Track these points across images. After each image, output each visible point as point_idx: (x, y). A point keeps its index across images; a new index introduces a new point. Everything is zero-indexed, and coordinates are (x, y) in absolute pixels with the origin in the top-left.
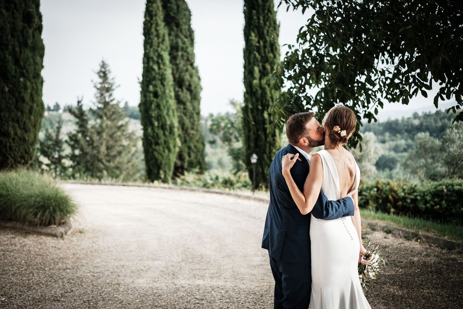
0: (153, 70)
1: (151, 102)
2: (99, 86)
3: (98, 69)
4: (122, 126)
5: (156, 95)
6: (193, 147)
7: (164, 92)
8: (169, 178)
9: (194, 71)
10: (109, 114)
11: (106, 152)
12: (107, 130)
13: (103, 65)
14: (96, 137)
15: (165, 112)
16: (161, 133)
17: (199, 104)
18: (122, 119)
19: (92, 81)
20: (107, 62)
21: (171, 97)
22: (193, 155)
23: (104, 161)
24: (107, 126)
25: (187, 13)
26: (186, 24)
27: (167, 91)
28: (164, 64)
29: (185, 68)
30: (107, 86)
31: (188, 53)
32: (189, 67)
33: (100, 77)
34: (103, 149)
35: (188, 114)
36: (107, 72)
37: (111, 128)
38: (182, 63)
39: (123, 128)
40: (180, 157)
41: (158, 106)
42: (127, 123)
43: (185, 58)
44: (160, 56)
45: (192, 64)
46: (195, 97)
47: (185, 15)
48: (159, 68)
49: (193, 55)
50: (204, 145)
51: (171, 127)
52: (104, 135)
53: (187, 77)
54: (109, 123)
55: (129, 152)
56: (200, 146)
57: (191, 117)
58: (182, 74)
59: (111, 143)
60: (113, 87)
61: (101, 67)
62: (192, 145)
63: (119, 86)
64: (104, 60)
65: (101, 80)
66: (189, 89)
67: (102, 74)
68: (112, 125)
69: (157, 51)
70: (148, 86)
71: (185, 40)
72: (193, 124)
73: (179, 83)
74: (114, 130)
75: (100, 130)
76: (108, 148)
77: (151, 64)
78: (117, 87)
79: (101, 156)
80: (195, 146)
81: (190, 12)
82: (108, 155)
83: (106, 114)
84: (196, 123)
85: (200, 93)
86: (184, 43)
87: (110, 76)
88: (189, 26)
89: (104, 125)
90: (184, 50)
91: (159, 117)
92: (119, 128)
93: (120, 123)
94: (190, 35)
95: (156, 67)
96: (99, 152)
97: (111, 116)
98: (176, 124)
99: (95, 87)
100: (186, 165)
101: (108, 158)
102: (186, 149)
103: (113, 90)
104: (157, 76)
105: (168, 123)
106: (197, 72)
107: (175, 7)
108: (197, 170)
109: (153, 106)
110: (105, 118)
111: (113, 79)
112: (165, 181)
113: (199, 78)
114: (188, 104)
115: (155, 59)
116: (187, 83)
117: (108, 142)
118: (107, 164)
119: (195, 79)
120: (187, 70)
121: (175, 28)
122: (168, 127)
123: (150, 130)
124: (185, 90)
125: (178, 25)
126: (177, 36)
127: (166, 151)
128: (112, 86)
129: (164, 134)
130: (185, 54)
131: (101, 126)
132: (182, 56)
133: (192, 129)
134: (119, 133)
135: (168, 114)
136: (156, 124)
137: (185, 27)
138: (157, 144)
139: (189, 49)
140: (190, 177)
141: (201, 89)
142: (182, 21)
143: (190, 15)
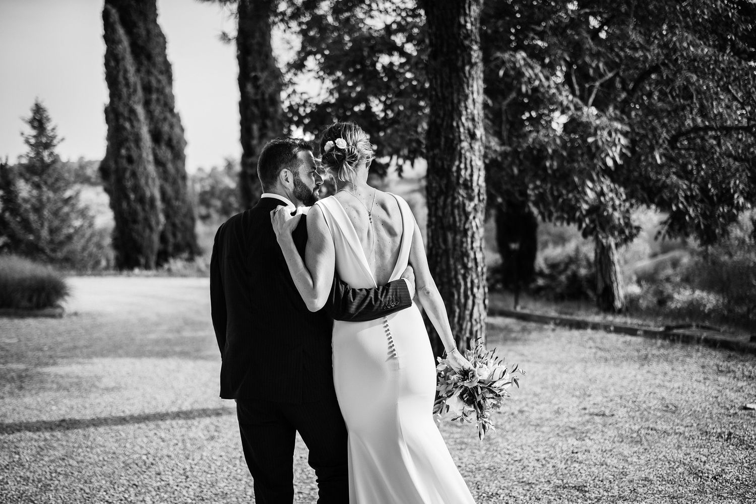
0: (125, 129)
1: (125, 170)
2: (33, 141)
3: (29, 115)
4: (70, 198)
5: (130, 160)
6: (179, 225)
7: (140, 156)
8: (152, 264)
9: (174, 120)
10: (50, 181)
11: (48, 237)
12: (49, 206)
13: (38, 110)
14: (32, 217)
15: (143, 181)
16: (139, 207)
17: (184, 164)
18: (70, 188)
19: (22, 134)
20: (44, 105)
21: (149, 162)
22: (179, 236)
23: (48, 251)
24: (49, 199)
25: (161, 39)
26: (159, 54)
27: (144, 155)
28: (138, 120)
29: (162, 117)
30: (44, 140)
31: (165, 96)
32: (169, 115)
33: (34, 127)
34: (45, 233)
35: (171, 180)
36: (44, 121)
37: (55, 202)
38: (157, 110)
39: (73, 201)
40: (163, 238)
41: (134, 174)
42: (78, 193)
43: (162, 102)
44: (132, 111)
45: (171, 110)
46: (178, 156)
47: (158, 43)
48: (132, 126)
49: (172, 97)
50: (193, 220)
51: (152, 200)
52: (46, 213)
53: (166, 128)
54: (51, 194)
55: (83, 236)
56: (188, 222)
57: (174, 183)
58: (160, 125)
59: (56, 223)
60: (55, 142)
61: (35, 113)
62: (177, 221)
63: (63, 140)
64: (40, 101)
65: (34, 132)
66: (170, 144)
67: (36, 124)
68: (56, 198)
69: (128, 105)
70: (119, 150)
71: (161, 77)
72: (177, 192)
73: (156, 137)
74: (60, 204)
75: (38, 205)
76: (52, 231)
77: (121, 121)
78: (59, 142)
79: (42, 244)
80: (182, 223)
81: (164, 38)
82: (52, 242)
83: (46, 183)
84: (182, 191)
85: (183, 150)
86: (159, 81)
87: (49, 126)
88: (165, 56)
89: (44, 198)
90: (160, 91)
91: (137, 188)
92: (67, 201)
93: (68, 194)
94: (167, 70)
95: (127, 125)
96: (38, 237)
97: (53, 184)
98: (157, 195)
99: (27, 142)
100: (170, 249)
101: (52, 246)
102: (170, 228)
103: (54, 146)
104: (131, 137)
105: (148, 194)
106: (179, 120)
107: (144, 33)
108: (185, 255)
109: (128, 174)
110: (45, 189)
111: (53, 129)
112: (147, 267)
113: (182, 130)
114: (170, 166)
115: (126, 114)
116: (166, 137)
117: (51, 222)
118: (53, 255)
119: (177, 130)
120: (165, 119)
121: (145, 62)
122: (147, 200)
123: (125, 205)
124: (164, 147)
125: (149, 57)
126: (149, 73)
127: (147, 231)
128: (52, 140)
129: (144, 210)
130: (162, 97)
131: (39, 199)
132: (158, 100)
133: (177, 199)
134: (66, 209)
135: (147, 183)
136: (132, 196)
137: (159, 59)
138: (135, 221)
139: (167, 90)
140: (177, 264)
141: (186, 143)
142: (155, 51)
143: (165, 42)
